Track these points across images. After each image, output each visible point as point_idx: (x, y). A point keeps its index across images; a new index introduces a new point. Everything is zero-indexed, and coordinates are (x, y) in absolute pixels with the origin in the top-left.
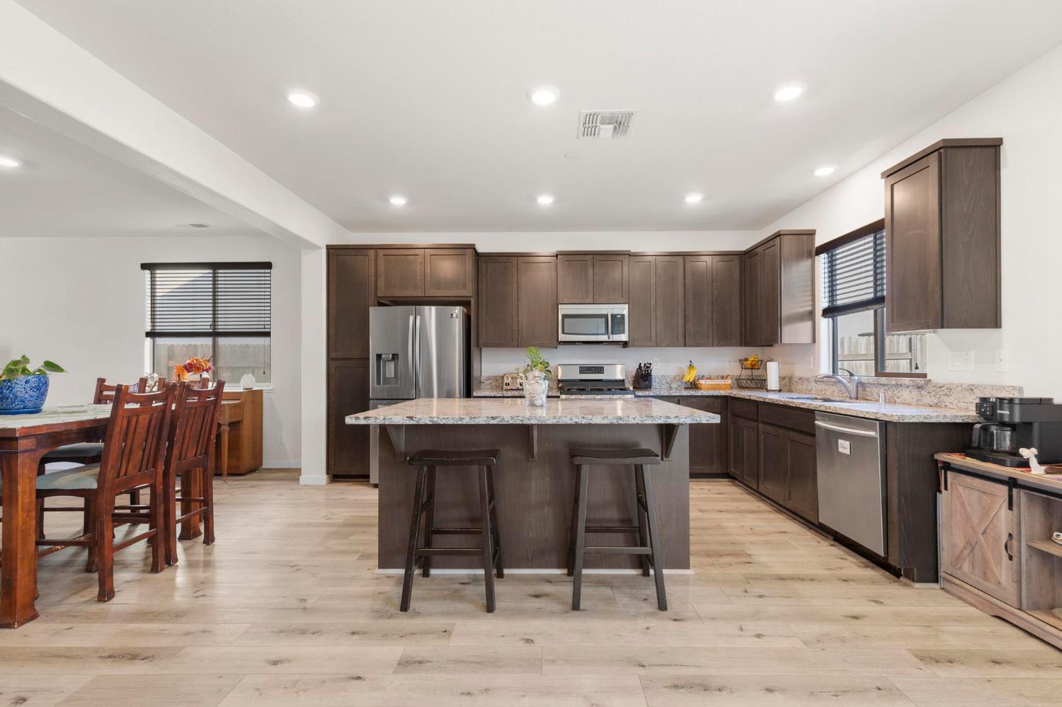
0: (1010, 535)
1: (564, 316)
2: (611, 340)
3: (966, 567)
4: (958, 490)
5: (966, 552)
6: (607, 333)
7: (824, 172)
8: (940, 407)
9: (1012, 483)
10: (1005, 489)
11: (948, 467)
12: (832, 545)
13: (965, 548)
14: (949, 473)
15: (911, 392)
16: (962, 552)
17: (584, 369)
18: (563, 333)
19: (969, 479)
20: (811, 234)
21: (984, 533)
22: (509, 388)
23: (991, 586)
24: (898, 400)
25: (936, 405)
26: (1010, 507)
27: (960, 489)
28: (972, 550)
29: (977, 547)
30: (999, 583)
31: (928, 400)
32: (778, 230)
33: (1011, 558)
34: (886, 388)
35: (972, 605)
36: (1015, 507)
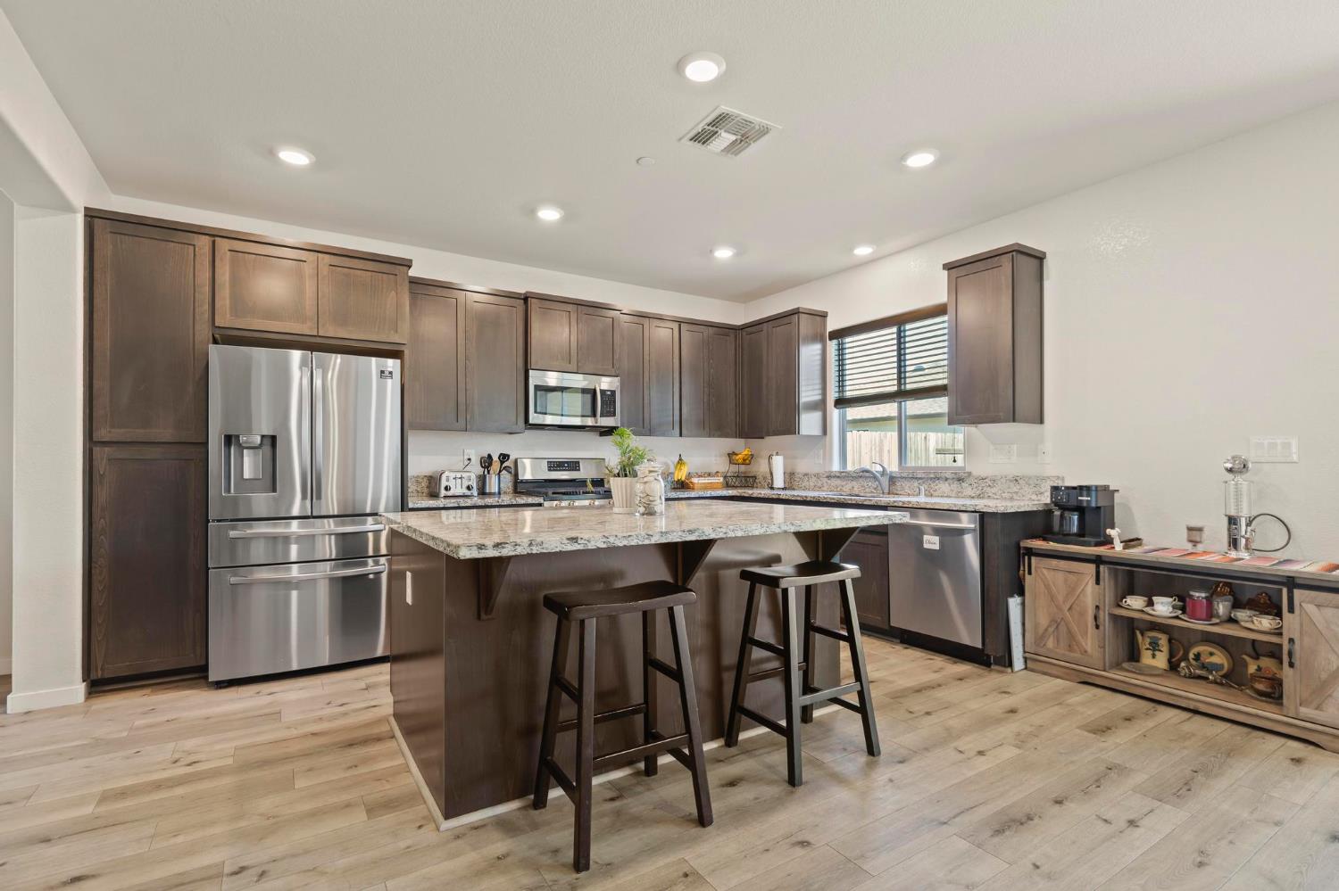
0: (1097, 607)
1: (537, 388)
2: (598, 424)
3: (1050, 643)
4: (1044, 575)
5: (1051, 630)
6: (594, 415)
7: (863, 251)
8: (983, 498)
9: (1098, 561)
10: (1092, 567)
11: (1030, 552)
12: (906, 648)
13: (1049, 626)
14: (1033, 559)
15: (950, 485)
16: (1046, 630)
17: (555, 465)
18: (536, 412)
19: (1054, 562)
20: (824, 315)
21: (1070, 609)
22: (449, 493)
23: (1077, 655)
24: (935, 494)
25: (979, 497)
26: (1098, 582)
27: (1045, 571)
28: (1057, 627)
29: (1063, 623)
30: (1086, 652)
31: (969, 491)
32: (796, 307)
33: (1097, 627)
34: (920, 481)
35: (1057, 677)
36: (1101, 582)
